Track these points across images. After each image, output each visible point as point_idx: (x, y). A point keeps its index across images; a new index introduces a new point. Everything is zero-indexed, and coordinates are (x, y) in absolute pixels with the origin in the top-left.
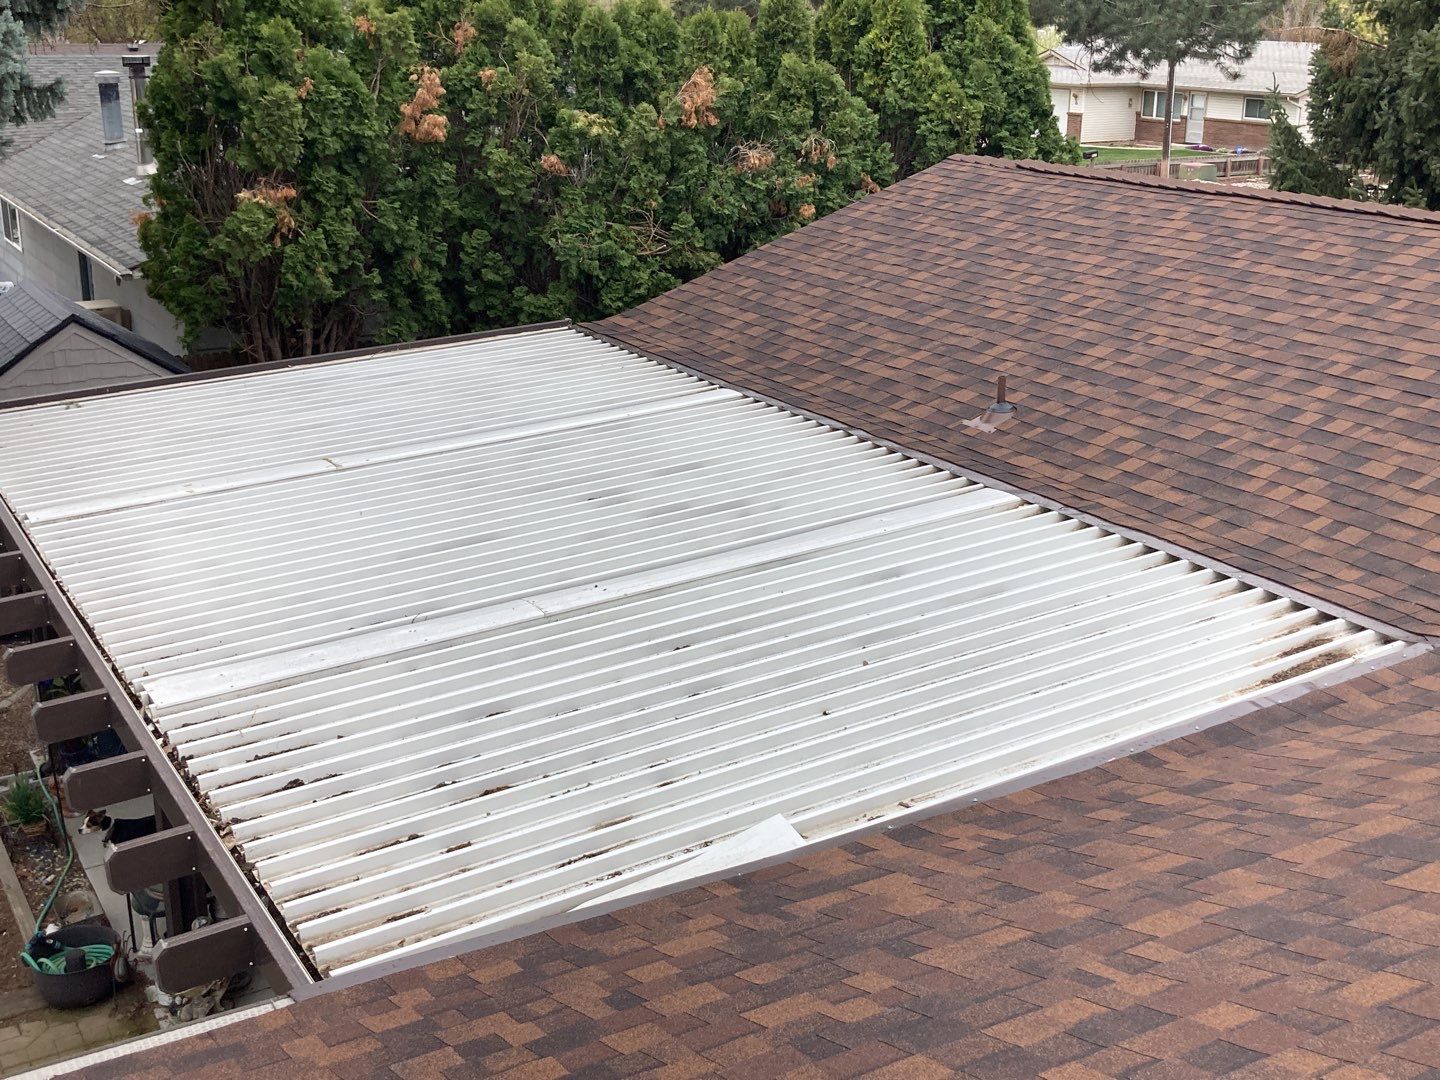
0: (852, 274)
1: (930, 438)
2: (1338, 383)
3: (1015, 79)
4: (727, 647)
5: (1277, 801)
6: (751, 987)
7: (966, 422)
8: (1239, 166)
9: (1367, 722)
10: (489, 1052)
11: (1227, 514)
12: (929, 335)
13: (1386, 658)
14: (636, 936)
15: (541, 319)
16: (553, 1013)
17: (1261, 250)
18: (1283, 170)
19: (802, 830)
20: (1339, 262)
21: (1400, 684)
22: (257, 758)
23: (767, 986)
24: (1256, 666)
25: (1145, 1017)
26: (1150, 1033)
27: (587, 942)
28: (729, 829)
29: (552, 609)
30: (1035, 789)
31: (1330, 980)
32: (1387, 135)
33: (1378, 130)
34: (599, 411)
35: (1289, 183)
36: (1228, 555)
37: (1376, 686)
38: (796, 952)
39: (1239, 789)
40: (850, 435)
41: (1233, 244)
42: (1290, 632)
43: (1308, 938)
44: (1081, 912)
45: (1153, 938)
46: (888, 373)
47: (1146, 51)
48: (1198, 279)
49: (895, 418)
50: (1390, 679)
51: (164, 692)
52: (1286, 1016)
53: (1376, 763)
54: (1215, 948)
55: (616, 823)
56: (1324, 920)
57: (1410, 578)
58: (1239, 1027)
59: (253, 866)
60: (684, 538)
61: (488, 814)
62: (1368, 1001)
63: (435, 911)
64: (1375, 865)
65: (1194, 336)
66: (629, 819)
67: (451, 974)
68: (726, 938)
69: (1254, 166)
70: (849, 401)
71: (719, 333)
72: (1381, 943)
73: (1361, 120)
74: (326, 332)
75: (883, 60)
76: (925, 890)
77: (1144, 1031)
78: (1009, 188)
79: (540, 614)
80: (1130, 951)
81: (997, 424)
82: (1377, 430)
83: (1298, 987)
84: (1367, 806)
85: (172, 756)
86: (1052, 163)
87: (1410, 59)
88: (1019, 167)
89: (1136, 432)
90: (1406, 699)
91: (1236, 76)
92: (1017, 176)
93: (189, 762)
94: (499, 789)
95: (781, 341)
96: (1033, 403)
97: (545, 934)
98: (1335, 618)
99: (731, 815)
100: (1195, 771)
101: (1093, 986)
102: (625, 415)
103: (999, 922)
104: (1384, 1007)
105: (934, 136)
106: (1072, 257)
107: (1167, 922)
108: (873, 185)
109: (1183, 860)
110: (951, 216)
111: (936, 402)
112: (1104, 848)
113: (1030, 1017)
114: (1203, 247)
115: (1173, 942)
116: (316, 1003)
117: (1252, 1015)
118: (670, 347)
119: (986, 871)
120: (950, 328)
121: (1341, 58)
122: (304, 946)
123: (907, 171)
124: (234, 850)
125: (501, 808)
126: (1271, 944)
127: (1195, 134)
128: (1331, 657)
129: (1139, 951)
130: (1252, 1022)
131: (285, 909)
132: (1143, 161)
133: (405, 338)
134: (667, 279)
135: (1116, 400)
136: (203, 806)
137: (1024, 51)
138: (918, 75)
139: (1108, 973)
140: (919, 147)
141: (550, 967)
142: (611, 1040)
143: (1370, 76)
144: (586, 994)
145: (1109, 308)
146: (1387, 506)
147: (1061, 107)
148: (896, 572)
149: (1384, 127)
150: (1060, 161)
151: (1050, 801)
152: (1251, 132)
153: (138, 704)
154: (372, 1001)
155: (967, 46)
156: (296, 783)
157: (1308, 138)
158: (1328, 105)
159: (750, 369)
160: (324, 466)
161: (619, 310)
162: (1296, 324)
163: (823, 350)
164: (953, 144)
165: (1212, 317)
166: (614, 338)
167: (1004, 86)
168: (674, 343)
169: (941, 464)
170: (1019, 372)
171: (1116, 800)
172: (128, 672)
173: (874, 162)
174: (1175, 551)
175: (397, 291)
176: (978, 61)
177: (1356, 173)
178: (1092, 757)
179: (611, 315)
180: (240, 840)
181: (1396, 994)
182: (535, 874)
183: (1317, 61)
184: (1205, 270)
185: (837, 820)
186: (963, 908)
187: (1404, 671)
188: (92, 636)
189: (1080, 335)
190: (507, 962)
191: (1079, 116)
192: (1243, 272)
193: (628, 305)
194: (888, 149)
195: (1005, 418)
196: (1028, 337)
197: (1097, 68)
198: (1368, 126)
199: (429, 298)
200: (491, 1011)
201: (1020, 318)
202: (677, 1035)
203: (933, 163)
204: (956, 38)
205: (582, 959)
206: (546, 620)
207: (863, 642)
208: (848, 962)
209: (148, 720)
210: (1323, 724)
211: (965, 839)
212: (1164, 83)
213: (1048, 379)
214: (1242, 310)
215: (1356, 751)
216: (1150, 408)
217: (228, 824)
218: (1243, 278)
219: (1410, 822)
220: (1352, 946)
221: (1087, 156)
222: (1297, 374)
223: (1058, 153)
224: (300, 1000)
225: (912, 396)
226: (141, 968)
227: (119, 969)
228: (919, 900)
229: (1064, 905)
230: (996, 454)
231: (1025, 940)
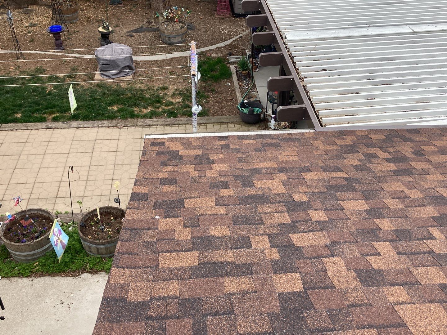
10: (373, 158)
16: (395, 152)
22: (314, 60)
27: (408, 135)
29: (416, 31)
51: (290, 36)
55: (424, 103)
59: (308, 92)
61: (382, 91)
63: (360, 116)
66: (428, 102)
67: (363, 134)
79: (411, 31)
85: (290, 55)
93: (294, 58)
94: (387, 84)
97: (395, 130)
116: (322, 133)
122: (320, 117)
124: (303, 86)
125: (387, 90)
131: (316, 106)
136: (297, 71)
141: (396, 139)
142: (413, 164)
144: (407, 149)
153: (282, 38)
154: (338, 136)
172: (281, 28)
180: (305, 83)
182: (394, 112)
188: (272, 16)
190: (381, 135)
200: (375, 147)
202: (435, 168)
205: (406, 140)
206: (413, 33)
209: (284, 44)
217: (303, 78)
224: (317, 131)
226: (268, 117)
227: (262, 116)
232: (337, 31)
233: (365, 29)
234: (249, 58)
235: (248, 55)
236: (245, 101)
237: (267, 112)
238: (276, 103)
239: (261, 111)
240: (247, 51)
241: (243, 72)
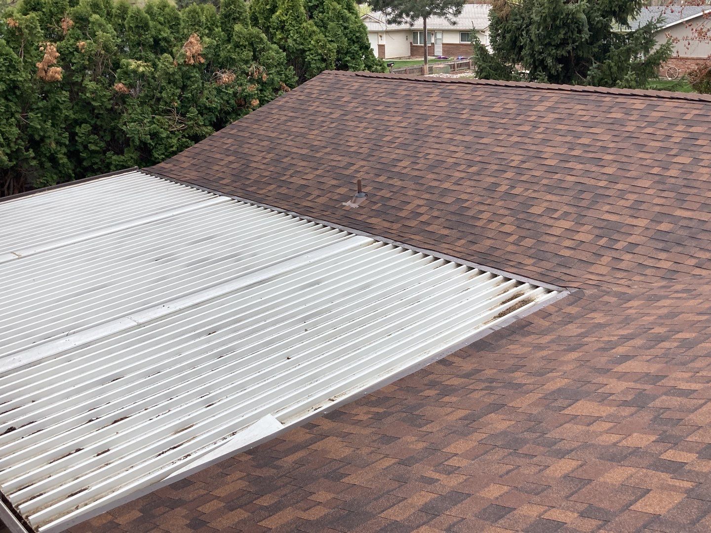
0: (281, 134)
1: (327, 213)
2: (515, 170)
3: (351, 31)
4: (235, 330)
5: (506, 376)
6: (262, 508)
7: (344, 204)
8: (460, 65)
9: (543, 333)
11: (470, 238)
12: (321, 162)
13: (549, 300)
14: (202, 488)
15: (123, 168)
17: (474, 108)
18: (481, 68)
19: (282, 420)
20: (510, 112)
21: (557, 312)
23: (270, 506)
24: (490, 310)
25: (456, 497)
26: (459, 505)
27: (175, 495)
28: (245, 424)
29: (141, 321)
30: (394, 384)
31: (540, 466)
32: (527, 48)
33: (523, 45)
34: (157, 213)
35: (484, 74)
36: (472, 258)
37: (547, 314)
38: (283, 486)
39: (489, 373)
40: (288, 215)
41: (461, 106)
42: (505, 292)
43: (528, 445)
44: (421, 445)
45: (456, 455)
46: (304, 182)
47: (412, 13)
48: (446, 125)
49: (309, 204)
50: (552, 310)
52: (521, 487)
53: (550, 352)
54: (485, 456)
55: (185, 429)
56: (535, 435)
57: (557, 260)
58: (500, 496)
60: (208, 275)
61: (117, 433)
62: (558, 474)
63: (94, 488)
64: (555, 404)
65: (447, 153)
66: (192, 426)
67: (104, 522)
68: (247, 483)
69: (467, 64)
70: (286, 198)
71: (217, 168)
72: (561, 444)
73: (515, 41)
74: (7, 184)
75: (285, 25)
76: (345, 444)
77: (456, 505)
78: (353, 86)
79: (135, 324)
80: (446, 463)
81: (359, 203)
82: (535, 191)
83: (526, 472)
84: (548, 375)
86: (373, 72)
87: (534, 11)
88: (357, 75)
89: (425, 202)
90: (560, 319)
91: (454, 23)
92: (355, 80)
94: (122, 419)
95: (248, 170)
96: (375, 192)
97: (153, 493)
98: (524, 283)
99: (245, 417)
100: (467, 366)
101: (430, 484)
102: (171, 214)
103: (382, 456)
104: (566, 476)
105: (314, 62)
106: (386, 118)
107: (461, 446)
108: (286, 88)
109: (467, 412)
110: (327, 101)
111: (329, 194)
112: (429, 411)
113: (401, 504)
114: (447, 109)
115: (465, 455)
117: (506, 488)
118: (192, 177)
119: (374, 429)
120: (332, 157)
121: (502, 12)
122: (24, 517)
123: (303, 80)
125: (124, 429)
126: (511, 451)
127: (439, 51)
128: (525, 302)
129: (450, 462)
130: (507, 493)
131: (11, 498)
132: (416, 66)
133: (51, 183)
134: (186, 142)
135: (413, 187)
137: (353, 17)
138: (303, 32)
139: (436, 476)
140: (307, 68)
141: (157, 511)
143: (516, 20)
144: (177, 523)
145: (407, 142)
146: (543, 227)
147: (374, 43)
148: (317, 282)
149: (525, 44)
150: (376, 71)
151: (401, 389)
152: (464, 49)
155: (325, 16)
156: (12, 429)
157: (491, 51)
158: (499, 35)
159: (234, 185)
160: (12, 257)
161: (163, 160)
162: (493, 143)
163: (270, 173)
164: (324, 65)
165: (455, 143)
166: (161, 175)
167: (346, 35)
168: (193, 175)
169: (334, 226)
170: (366, 176)
171: (432, 385)
173: (286, 76)
174: (448, 258)
175: (44, 159)
176: (331, 23)
177: (514, 67)
178: (419, 364)
179: (159, 162)
181: (571, 469)
182: (145, 461)
183: (492, 13)
184: (449, 120)
185: (299, 412)
186: (365, 451)
187: (558, 305)
189: (394, 156)
190: (134, 511)
191: (384, 46)
192: (467, 119)
193: (168, 157)
194: (292, 69)
195: (362, 200)
196: (369, 159)
197: (389, 22)
198: (518, 44)
199: (61, 162)
201: (365, 150)
203: (315, 76)
204: (320, 12)
205: (174, 504)
206: (139, 327)
207: (304, 320)
208: (311, 487)
210: (524, 335)
211: (362, 414)
212: (422, 27)
213: (381, 179)
214: (467, 138)
215: (540, 347)
216: (430, 190)
218: (467, 123)
219: (569, 381)
220: (549, 447)
221: (389, 65)
222: (496, 167)
223: (375, 67)
228: (342, 449)
229: (412, 443)
230: (360, 218)
231: (395, 464)
232: (17, 357)
233: (62, 341)
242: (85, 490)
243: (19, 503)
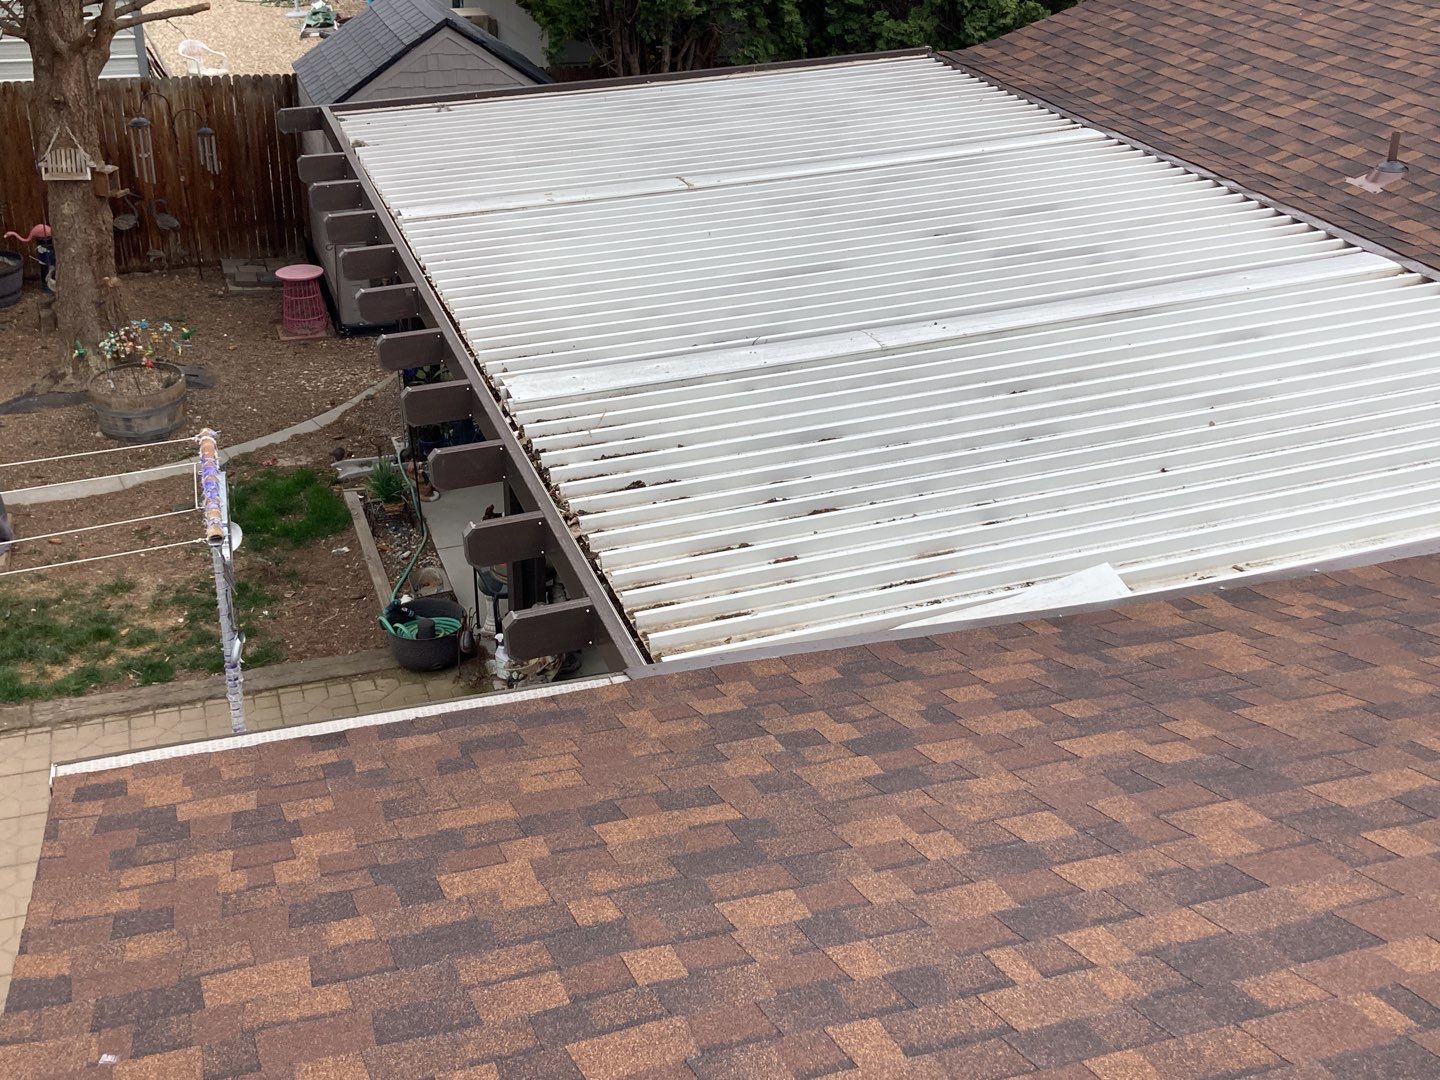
0: (1239, 12)
1: (1307, 195)
4: (1065, 395)
6: (1066, 718)
7: (1349, 180)
10: (808, 745)
12: (1317, 83)
14: (955, 660)
15: (900, 46)
16: (871, 717)
19: (1128, 580)
22: (603, 457)
23: (1084, 720)
27: (902, 658)
28: (1053, 572)
29: (890, 344)
30: (1381, 566)
34: (952, 145)
38: (1115, 693)
40: (1220, 185)
44: (1420, 688)
46: (1269, 122)
49: (1271, 170)
51: (521, 388)
55: (939, 555)
59: (597, 556)
60: (1030, 281)
61: (815, 533)
63: (761, 615)
66: (952, 552)
67: (774, 671)
68: (1044, 672)
70: (1222, 149)
71: (1087, 68)
74: (684, 50)
76: (1254, 651)
79: (879, 346)
81: (1383, 185)
85: (527, 447)
93: (542, 455)
94: (827, 511)
95: (1154, 81)
96: (1427, 164)
97: (864, 647)
99: (1056, 559)
101: (1427, 759)
102: (978, 150)
103: (1331, 689)
111: (1319, 156)
113: (1355, 780)
116: (650, 682)
118: (1032, 82)
119: (1321, 639)
120: (1343, 76)
122: (639, 632)
124: (579, 539)
125: (829, 529)
131: (625, 597)
133: (761, 60)
134: (1036, 9)
136: (553, 495)
141: (869, 678)
142: (926, 749)
144: (903, 705)
148: (1255, 333)
151: (1397, 579)
153: (498, 398)
154: (701, 687)
156: (639, 484)
159: (1118, 109)
160: (677, 185)
161: (981, 40)
163: (1198, 93)
166: (974, 69)
168: (1037, 77)
169: (1317, 223)
170: (1416, 129)
172: (490, 367)
175: (757, 10)
179: (973, 45)
180: (585, 530)
182: (858, 592)
185: (1165, 576)
186: (1293, 672)
188: (458, 330)
190: (827, 669)
193: (991, 35)
195: (1394, 178)
196: (1430, 91)
199: (788, 19)
200: (811, 709)
201: (1424, 70)
202: (991, 753)
205: (899, 674)
206: (881, 353)
207: (1212, 402)
208: (1170, 708)
209: (506, 414)
211: (1301, 607)
217: (575, 515)
224: (635, 678)
225: (1293, 147)
226: (483, 643)
227: (464, 641)
228: (1247, 659)
229: (1402, 679)
230: (1379, 216)
231: (1356, 708)
232: (664, 364)
233: (744, 352)
234: (403, 460)
235: (399, 453)
236: (405, 599)
237: (479, 627)
238: (504, 596)
239: (459, 626)
240: (393, 439)
241: (389, 508)
242: (745, 614)
243: (635, 608)
